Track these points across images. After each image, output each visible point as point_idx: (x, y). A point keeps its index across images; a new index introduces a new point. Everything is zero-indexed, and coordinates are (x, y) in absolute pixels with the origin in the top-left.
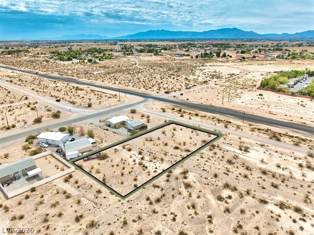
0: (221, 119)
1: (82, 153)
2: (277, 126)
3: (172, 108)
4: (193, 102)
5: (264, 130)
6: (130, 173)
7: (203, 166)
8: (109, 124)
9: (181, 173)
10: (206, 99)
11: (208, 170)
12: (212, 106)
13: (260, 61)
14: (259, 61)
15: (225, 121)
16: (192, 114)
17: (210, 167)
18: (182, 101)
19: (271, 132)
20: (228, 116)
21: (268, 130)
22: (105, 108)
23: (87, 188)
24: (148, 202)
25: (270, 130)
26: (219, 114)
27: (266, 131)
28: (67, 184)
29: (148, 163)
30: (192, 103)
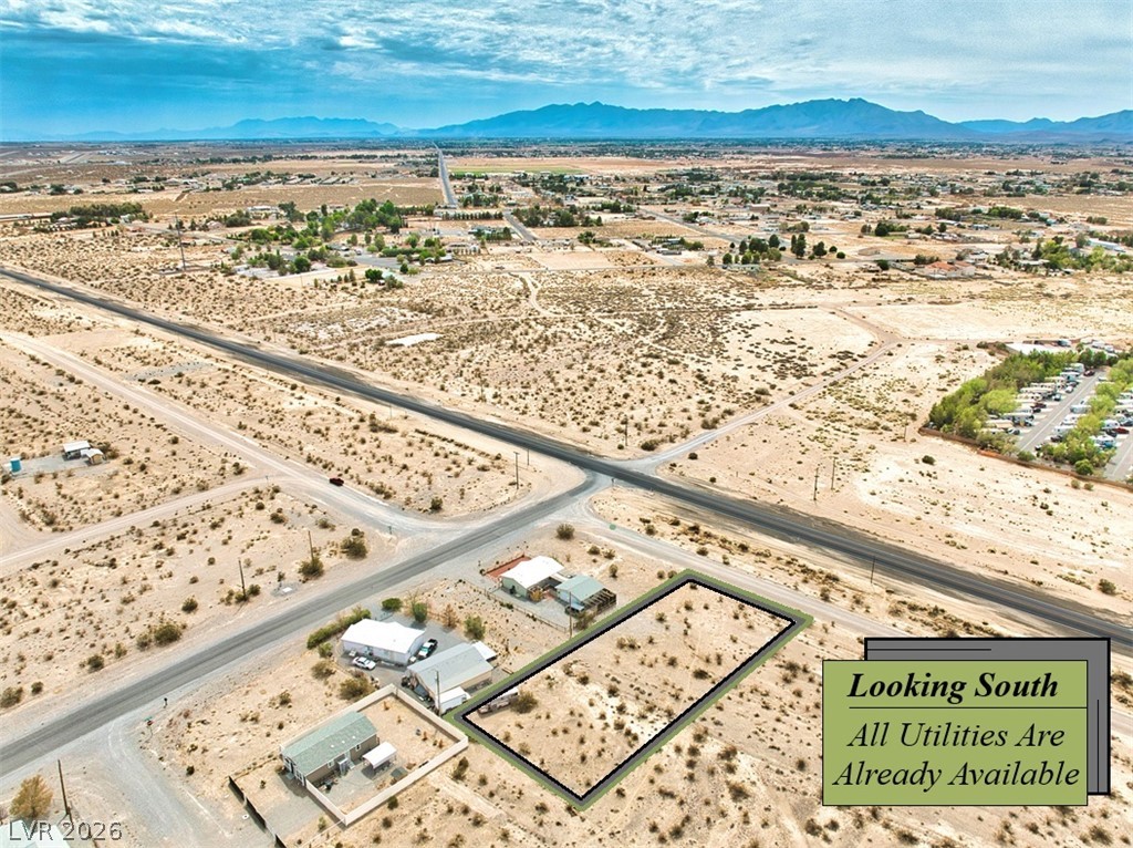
0: (811, 566)
1: (470, 690)
2: (962, 595)
3: (671, 516)
4: (728, 490)
5: (925, 609)
6: (600, 755)
7: (769, 733)
8: (511, 587)
9: (719, 754)
10: (766, 476)
11: (783, 746)
12: (785, 509)
13: (938, 279)
14: (934, 279)
15: (821, 572)
16: (730, 543)
17: (786, 738)
18: (700, 489)
19: (945, 618)
20: (832, 552)
21: (936, 612)
22: (480, 517)
23: (511, 796)
24: (656, 835)
25: (943, 611)
26: (805, 544)
27: (930, 613)
28: (461, 786)
29: (636, 722)
30: (726, 497)
